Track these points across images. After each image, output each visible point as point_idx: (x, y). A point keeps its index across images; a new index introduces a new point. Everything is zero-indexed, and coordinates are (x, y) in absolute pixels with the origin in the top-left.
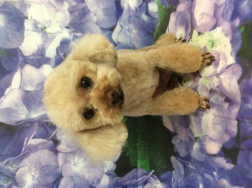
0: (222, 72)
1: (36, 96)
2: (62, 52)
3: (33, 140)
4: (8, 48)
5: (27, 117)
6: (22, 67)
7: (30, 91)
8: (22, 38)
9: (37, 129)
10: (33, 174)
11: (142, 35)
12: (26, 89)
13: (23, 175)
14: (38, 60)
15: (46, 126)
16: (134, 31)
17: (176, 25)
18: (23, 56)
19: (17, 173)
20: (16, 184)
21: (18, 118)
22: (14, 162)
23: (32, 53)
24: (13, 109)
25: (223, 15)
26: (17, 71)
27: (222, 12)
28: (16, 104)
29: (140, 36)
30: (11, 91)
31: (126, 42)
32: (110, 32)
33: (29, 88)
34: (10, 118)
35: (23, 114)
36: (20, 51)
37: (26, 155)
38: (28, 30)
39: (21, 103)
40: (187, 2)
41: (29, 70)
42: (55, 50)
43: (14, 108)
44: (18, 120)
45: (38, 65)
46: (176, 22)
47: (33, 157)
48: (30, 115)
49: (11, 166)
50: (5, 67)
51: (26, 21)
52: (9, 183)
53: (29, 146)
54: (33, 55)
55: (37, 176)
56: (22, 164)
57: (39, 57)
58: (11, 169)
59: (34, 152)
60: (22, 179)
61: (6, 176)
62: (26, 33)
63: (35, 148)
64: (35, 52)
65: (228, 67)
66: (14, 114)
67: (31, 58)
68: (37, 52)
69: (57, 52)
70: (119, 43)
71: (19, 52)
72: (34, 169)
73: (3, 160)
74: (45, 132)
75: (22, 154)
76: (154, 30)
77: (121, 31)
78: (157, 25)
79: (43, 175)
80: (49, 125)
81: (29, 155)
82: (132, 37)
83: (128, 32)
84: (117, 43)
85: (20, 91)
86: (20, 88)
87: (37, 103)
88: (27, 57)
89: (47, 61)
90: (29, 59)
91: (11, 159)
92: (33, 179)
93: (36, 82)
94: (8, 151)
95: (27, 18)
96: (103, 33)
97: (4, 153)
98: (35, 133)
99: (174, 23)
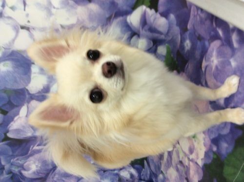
0: (192, 160)
3: (38, 147)
4: (16, 88)
5: (33, 134)
6: (29, 102)
8: (29, 80)
10: (37, 164)
13: (29, 165)
18: (29, 94)
19: (25, 165)
20: (24, 169)
22: (22, 159)
23: (37, 91)
26: (24, 105)
28: (23, 127)
30: (19, 119)
34: (19, 135)
35: (29, 133)
36: (27, 90)
37: (31, 155)
38: (35, 73)
41: (34, 103)
43: (22, 129)
44: (25, 136)
47: (37, 156)
48: (36, 133)
50: (14, 103)
51: (33, 66)
52: (19, 169)
53: (34, 150)
54: (39, 92)
55: (39, 166)
56: (28, 160)
58: (20, 162)
59: (37, 153)
60: (28, 167)
61: (17, 166)
62: (33, 76)
63: (39, 151)
64: (40, 90)
65: (196, 163)
66: (21, 133)
67: (37, 95)
68: (42, 90)
72: (37, 162)
73: (14, 158)
75: (29, 154)
79: (44, 165)
81: (34, 155)
86: (27, 116)
88: (33, 95)
90: (35, 96)
91: (20, 158)
92: (37, 167)
94: (18, 153)
95: (33, 63)
97: (15, 154)
98: (38, 143)
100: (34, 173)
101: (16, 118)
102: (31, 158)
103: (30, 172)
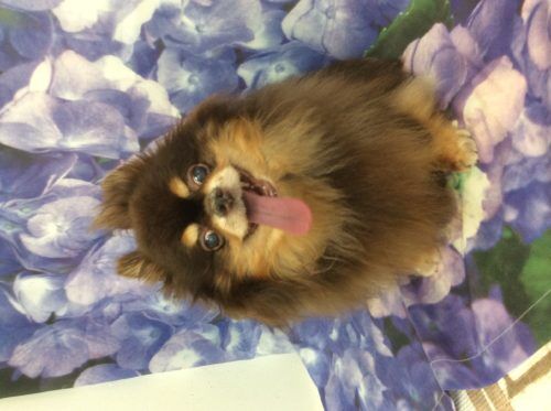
1: (81, 111)
2: (153, 35)
3: (67, 180)
4: (26, 8)
5: (58, 144)
6: (56, 54)
7: (68, 101)
9: (77, 165)
10: (60, 224)
11: (356, 25)
12: (62, 97)
13: (41, 223)
14: (94, 43)
15: (94, 162)
16: (340, 15)
17: (433, 59)
18: (59, 30)
19: (31, 220)
20: (29, 233)
21: (40, 142)
22: (26, 205)
23: (83, 28)
24: (31, 127)
25: (506, 168)
26: (43, 59)
27: (507, 163)
28: (38, 120)
29: (349, 30)
30: (28, 96)
31: (312, 40)
32: (279, 11)
33: (69, 96)
34: (23, 140)
35: (50, 139)
36: (55, 19)
37: (49, 199)
39: (49, 118)
40: (476, 45)
41: (72, 62)
42: (139, 27)
43: (33, 124)
44: (39, 145)
45: (93, 53)
46: (436, 53)
47: (63, 203)
48: (66, 141)
49: (21, 210)
50: (17, 48)
52: (16, 230)
53: (58, 187)
54: (86, 31)
55: (66, 228)
56: (40, 210)
57: (98, 38)
58: (20, 213)
59: (63, 197)
60: (38, 228)
61: (12, 221)
63: (68, 192)
64: (90, 26)
65: (452, 247)
66: (31, 135)
67: (78, 37)
68: (94, 26)
69: (143, 35)
70: (294, 39)
71: (52, 22)
72: (62, 218)
73: (6, 200)
74: (91, 172)
75: (42, 197)
76: (389, 21)
77: (307, 14)
78: (401, 14)
79: (78, 227)
80: (101, 161)
81: (55, 200)
82: (330, 29)
83: (324, 17)
84: (288, 37)
85: (48, 98)
86: (48, 92)
87: (82, 122)
88: (71, 34)
89: (116, 48)
90: (74, 40)
91: (22, 201)
92: (59, 231)
93: (84, 86)
94: (17, 189)
96: (263, 12)
97: (9, 191)
98: (70, 169)
99: (433, 51)
100: (51, 244)
101: (19, 94)
102: (48, 207)
103: (42, 241)
